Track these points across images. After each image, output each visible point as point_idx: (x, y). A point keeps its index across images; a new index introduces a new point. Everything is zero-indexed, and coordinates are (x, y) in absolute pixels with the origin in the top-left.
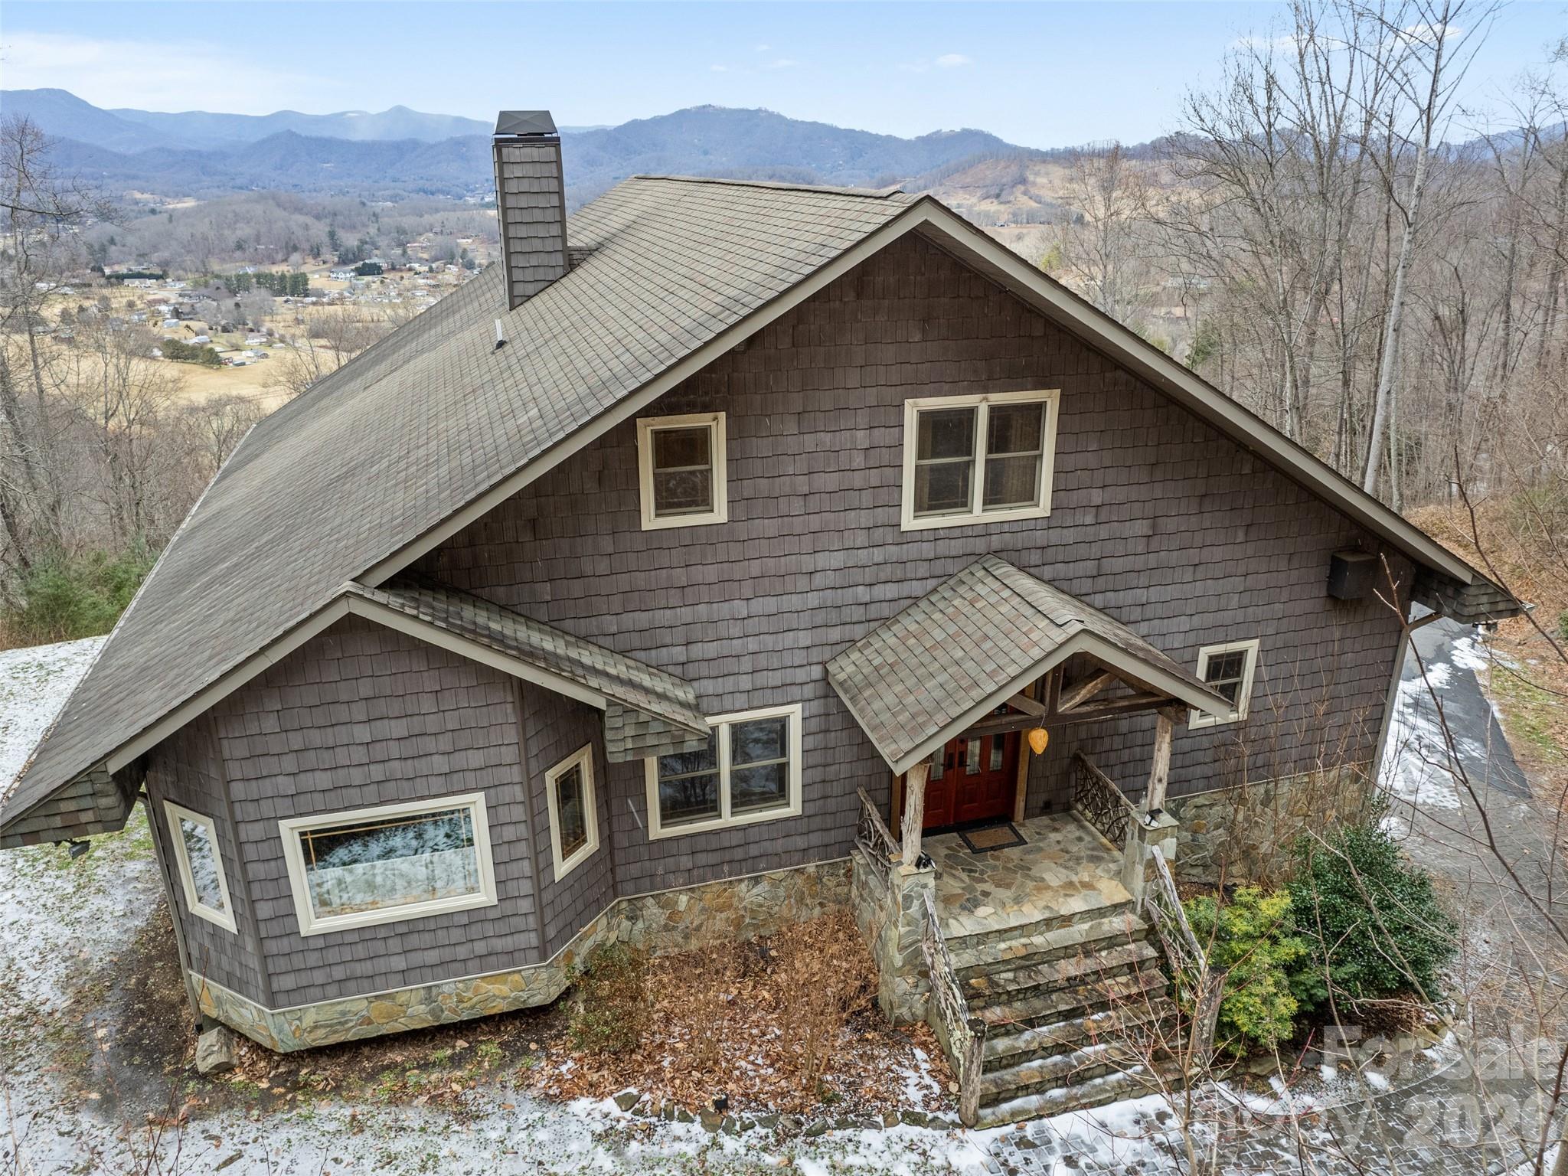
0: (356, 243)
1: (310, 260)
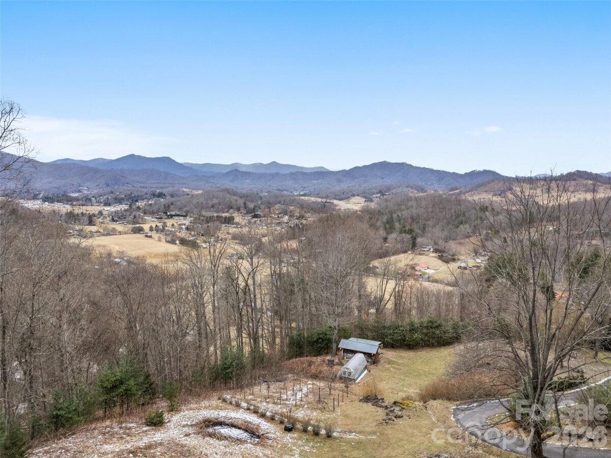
0: (253, 207)
1: (236, 212)
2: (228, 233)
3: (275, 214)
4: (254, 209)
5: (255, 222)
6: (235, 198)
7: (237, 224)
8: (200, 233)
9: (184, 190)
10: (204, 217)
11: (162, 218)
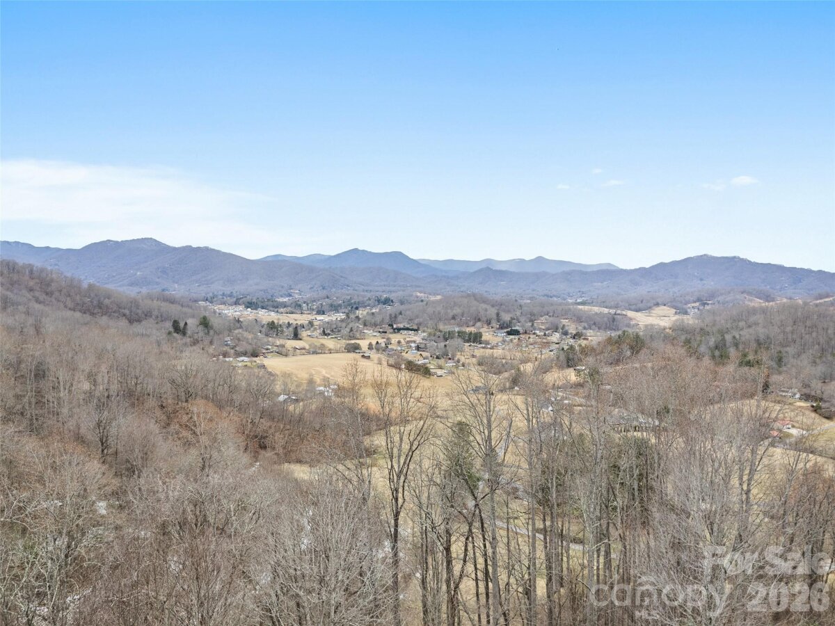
0: (509, 319)
1: (486, 326)
2: (473, 356)
3: (540, 330)
4: (510, 322)
5: (511, 340)
6: (484, 306)
7: (487, 343)
8: (435, 354)
9: (419, 294)
10: (440, 331)
11: (386, 332)
